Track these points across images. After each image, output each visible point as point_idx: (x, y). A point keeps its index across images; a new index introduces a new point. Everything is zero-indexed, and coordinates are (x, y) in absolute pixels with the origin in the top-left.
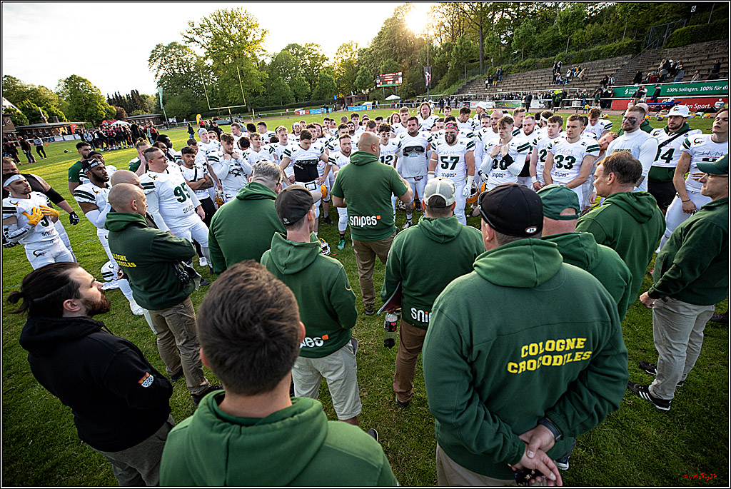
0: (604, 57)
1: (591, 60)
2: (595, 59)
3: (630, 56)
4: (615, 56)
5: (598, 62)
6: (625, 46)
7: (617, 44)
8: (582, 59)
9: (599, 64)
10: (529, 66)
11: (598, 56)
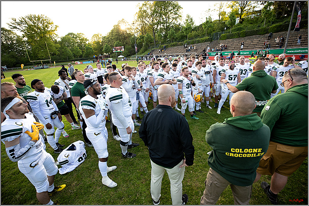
0: (201, 42)
1: (197, 43)
2: (198, 43)
3: (209, 42)
4: (205, 42)
5: (199, 44)
6: (207, 39)
7: (204, 38)
8: (194, 43)
9: (200, 45)
10: (175, 45)
11: (199, 42)
